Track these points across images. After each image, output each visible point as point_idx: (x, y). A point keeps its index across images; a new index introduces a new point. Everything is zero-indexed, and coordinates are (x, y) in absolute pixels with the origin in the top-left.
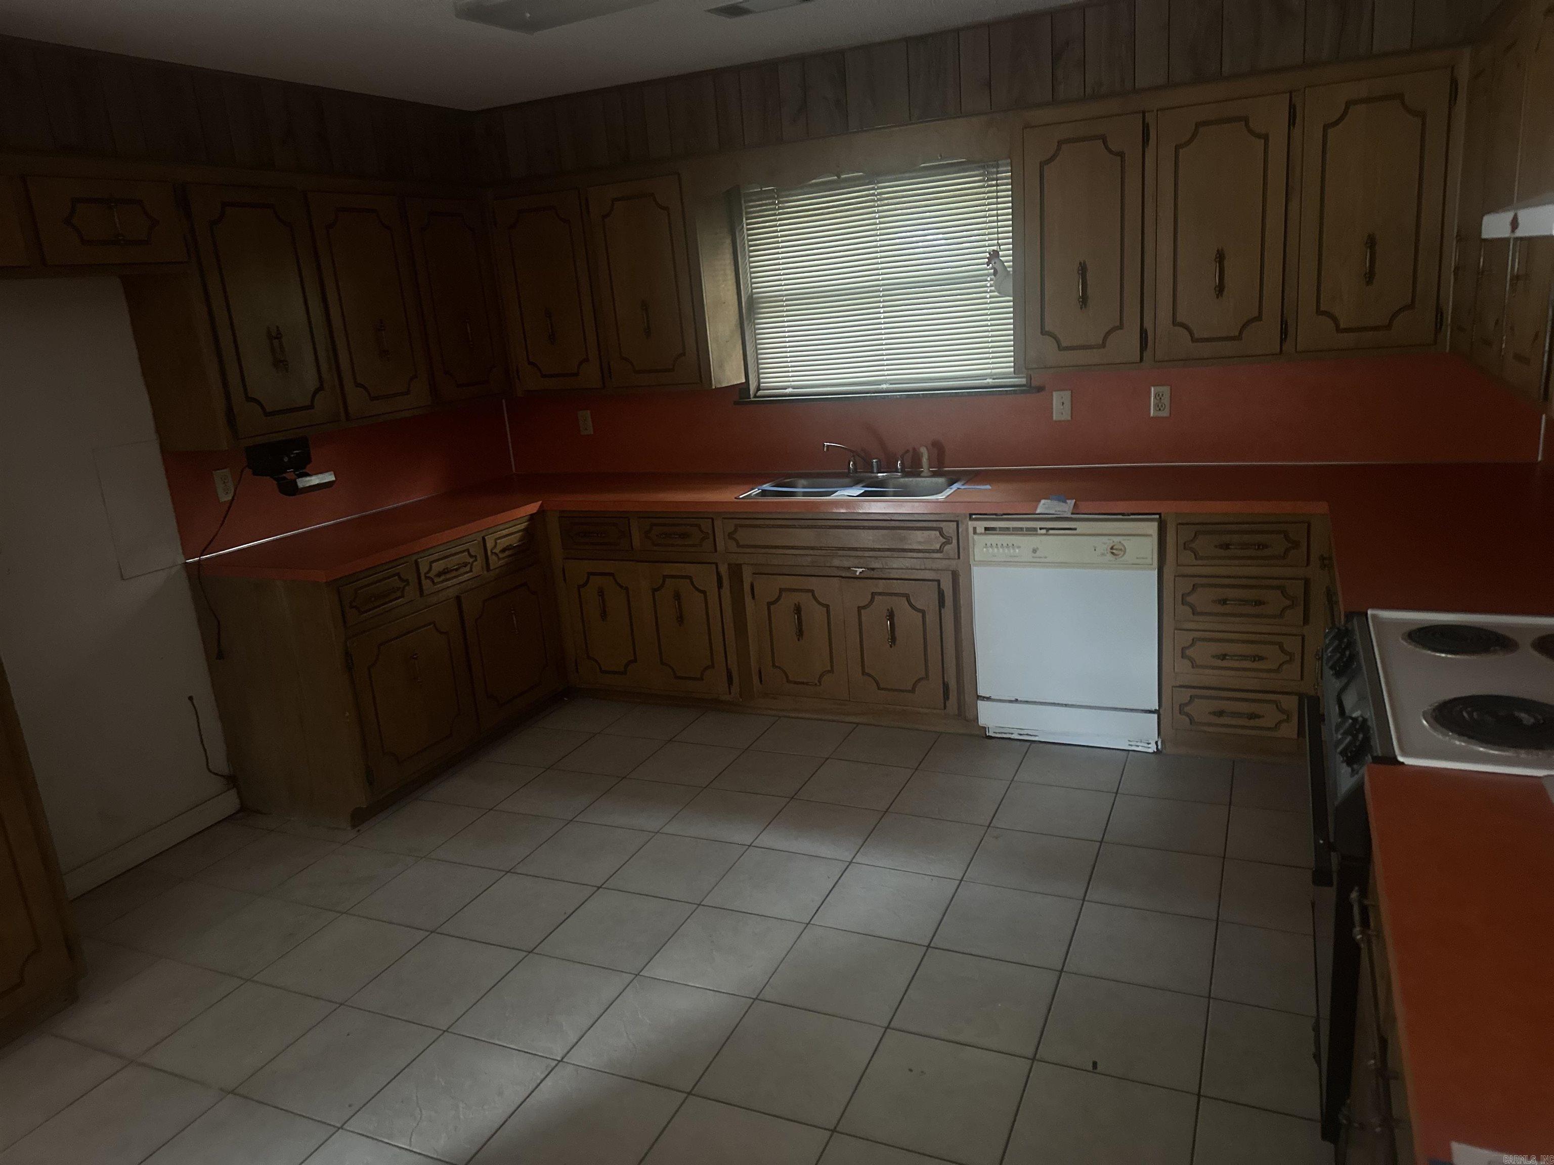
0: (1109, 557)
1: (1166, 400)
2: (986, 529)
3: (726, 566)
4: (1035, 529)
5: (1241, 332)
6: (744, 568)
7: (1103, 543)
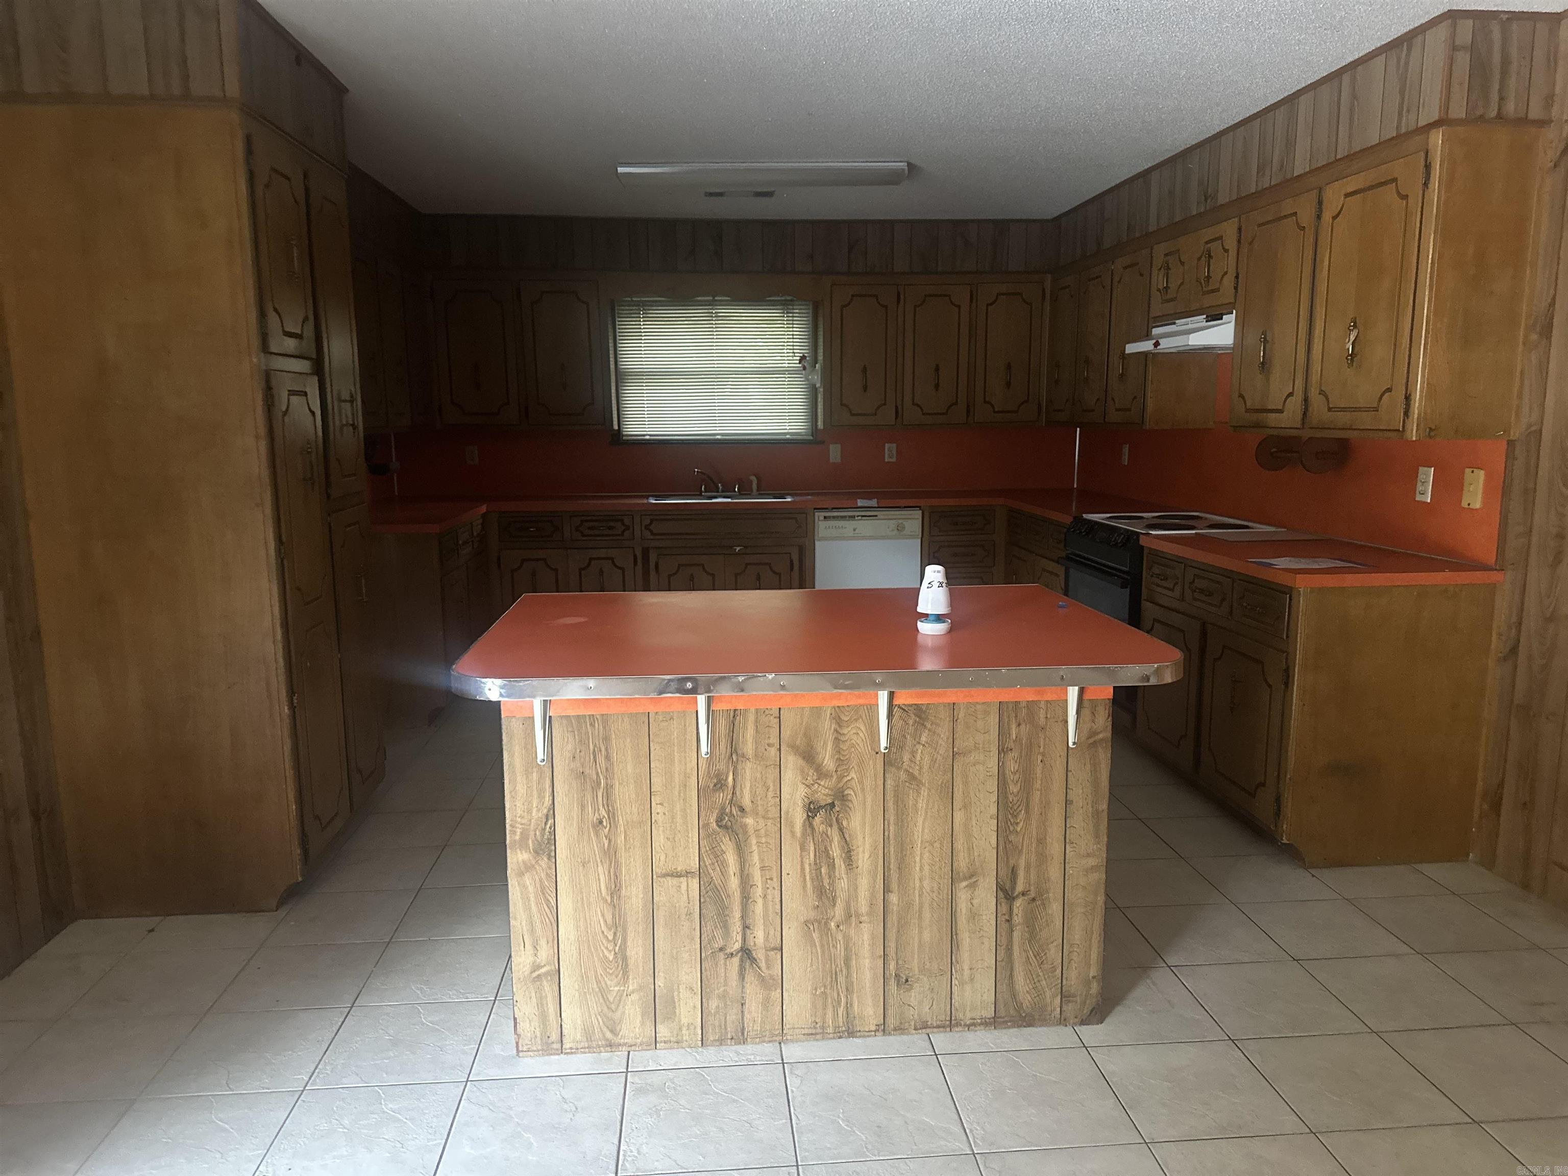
0: (896, 532)
1: (894, 452)
2: (825, 517)
3: (641, 549)
4: (854, 517)
5: (947, 410)
6: (651, 551)
7: (893, 524)
